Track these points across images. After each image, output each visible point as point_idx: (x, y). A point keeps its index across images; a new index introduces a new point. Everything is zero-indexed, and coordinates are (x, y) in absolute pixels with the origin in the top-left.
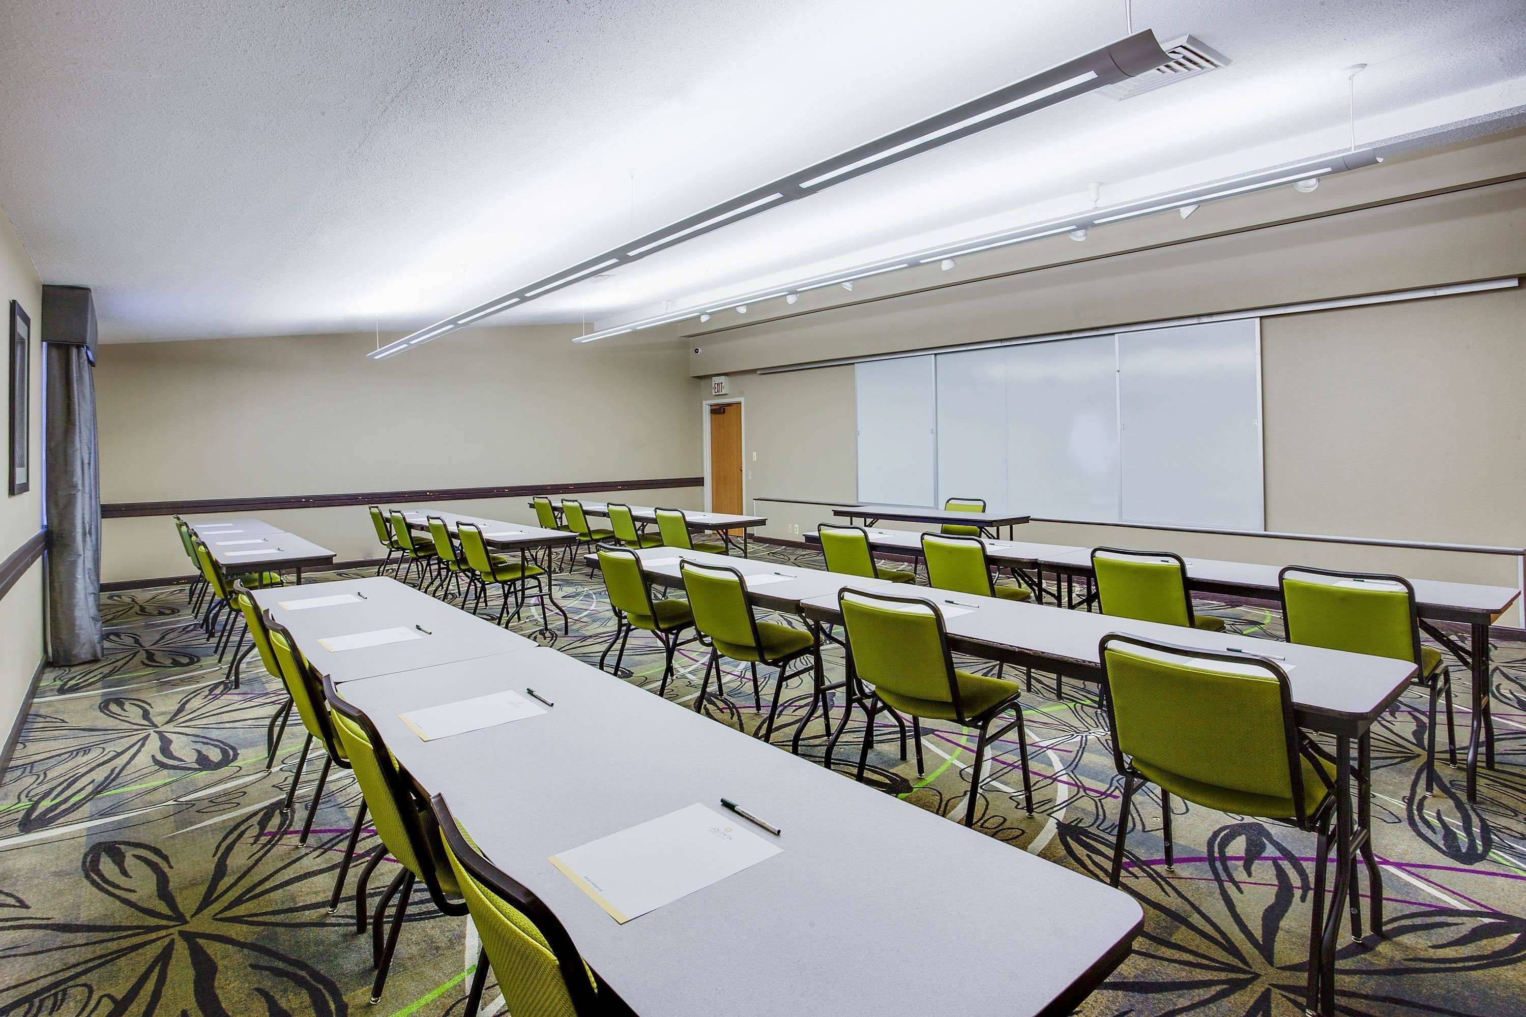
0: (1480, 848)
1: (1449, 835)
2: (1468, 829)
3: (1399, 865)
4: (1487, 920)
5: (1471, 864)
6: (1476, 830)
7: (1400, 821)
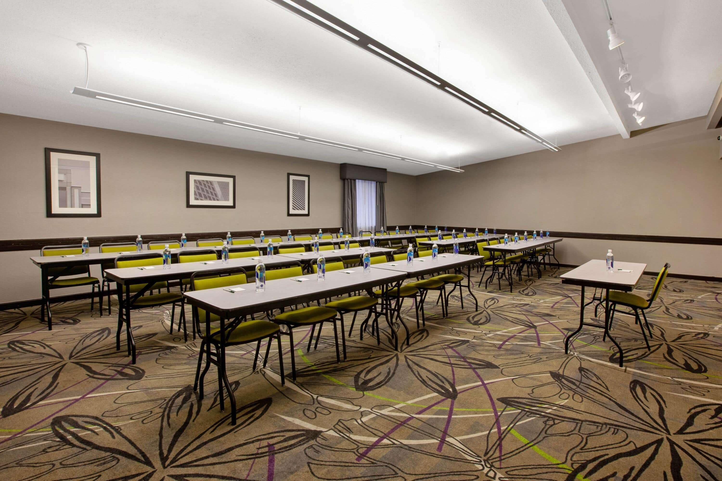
0: (57, 428)
1: (76, 425)
2: (73, 434)
3: (77, 400)
4: (28, 404)
5: (54, 419)
6: (69, 437)
7: (102, 416)
